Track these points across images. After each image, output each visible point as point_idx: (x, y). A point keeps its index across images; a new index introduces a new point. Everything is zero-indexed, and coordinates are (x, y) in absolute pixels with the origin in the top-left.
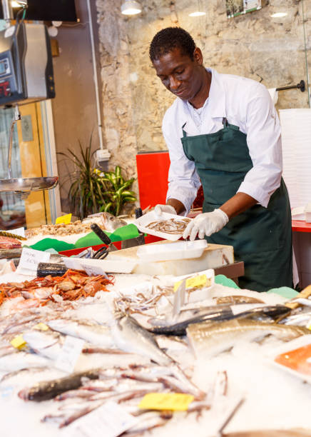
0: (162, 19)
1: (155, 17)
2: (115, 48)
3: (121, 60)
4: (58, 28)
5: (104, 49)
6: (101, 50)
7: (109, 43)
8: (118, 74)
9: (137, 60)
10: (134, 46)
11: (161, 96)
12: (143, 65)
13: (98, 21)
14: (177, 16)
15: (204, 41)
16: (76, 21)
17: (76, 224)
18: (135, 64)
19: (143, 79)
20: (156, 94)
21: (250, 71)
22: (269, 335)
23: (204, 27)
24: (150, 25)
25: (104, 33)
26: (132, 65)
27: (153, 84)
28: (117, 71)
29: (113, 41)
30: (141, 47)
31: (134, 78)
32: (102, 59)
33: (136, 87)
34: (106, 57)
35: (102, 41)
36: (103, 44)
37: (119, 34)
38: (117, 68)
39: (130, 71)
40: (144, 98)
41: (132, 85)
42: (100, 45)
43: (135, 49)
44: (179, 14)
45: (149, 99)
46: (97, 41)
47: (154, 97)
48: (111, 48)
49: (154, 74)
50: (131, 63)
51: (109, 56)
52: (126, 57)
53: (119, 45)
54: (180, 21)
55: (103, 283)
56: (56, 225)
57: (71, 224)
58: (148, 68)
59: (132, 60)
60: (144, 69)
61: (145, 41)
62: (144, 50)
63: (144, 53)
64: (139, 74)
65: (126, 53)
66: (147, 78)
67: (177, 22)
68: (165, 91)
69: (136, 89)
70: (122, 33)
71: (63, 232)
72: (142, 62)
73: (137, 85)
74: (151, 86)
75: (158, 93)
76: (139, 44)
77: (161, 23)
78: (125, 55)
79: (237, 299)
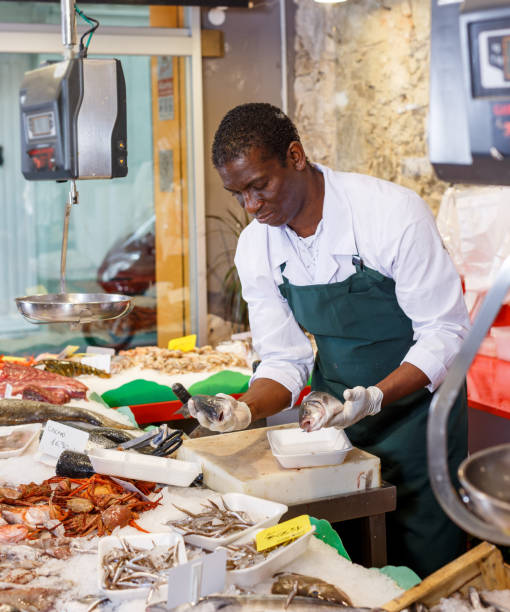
0: (389, 9)
1: (378, 5)
2: (317, 47)
3: (325, 69)
5: (302, 45)
6: (297, 47)
7: (309, 38)
8: (319, 91)
9: (348, 71)
10: (345, 48)
11: (379, 136)
12: (356, 82)
14: (411, 6)
16: (247, 6)
17: (201, 353)
18: (344, 77)
19: (355, 105)
20: (372, 132)
24: (369, 17)
25: (304, 20)
26: (340, 79)
27: (370, 115)
28: (318, 85)
29: (316, 36)
30: (356, 51)
31: (341, 100)
32: (298, 62)
33: (343, 116)
34: (304, 60)
35: (300, 32)
36: (300, 38)
37: (325, 25)
38: (318, 80)
39: (338, 89)
40: (355, 137)
41: (337, 113)
42: (297, 39)
43: (345, 53)
44: (414, 4)
45: (362, 140)
46: (292, 31)
47: (370, 137)
48: (313, 45)
49: (371, 98)
50: (338, 75)
51: (309, 59)
52: (333, 64)
53: (323, 43)
54: (414, 15)
55: (135, 509)
56: (168, 353)
57: (194, 351)
58: (364, 88)
59: (340, 70)
60: (357, 88)
61: (361, 42)
62: (359, 57)
63: (359, 61)
64: (349, 97)
65: (333, 57)
66: (361, 103)
67: (410, 16)
68: (386, 129)
69: (343, 120)
70: (329, 23)
71: (174, 368)
72: (355, 76)
73: (344, 113)
74: (366, 118)
75: (376, 131)
76: (353, 45)
77: (387, 15)
78: (330, 60)
79: (305, 585)
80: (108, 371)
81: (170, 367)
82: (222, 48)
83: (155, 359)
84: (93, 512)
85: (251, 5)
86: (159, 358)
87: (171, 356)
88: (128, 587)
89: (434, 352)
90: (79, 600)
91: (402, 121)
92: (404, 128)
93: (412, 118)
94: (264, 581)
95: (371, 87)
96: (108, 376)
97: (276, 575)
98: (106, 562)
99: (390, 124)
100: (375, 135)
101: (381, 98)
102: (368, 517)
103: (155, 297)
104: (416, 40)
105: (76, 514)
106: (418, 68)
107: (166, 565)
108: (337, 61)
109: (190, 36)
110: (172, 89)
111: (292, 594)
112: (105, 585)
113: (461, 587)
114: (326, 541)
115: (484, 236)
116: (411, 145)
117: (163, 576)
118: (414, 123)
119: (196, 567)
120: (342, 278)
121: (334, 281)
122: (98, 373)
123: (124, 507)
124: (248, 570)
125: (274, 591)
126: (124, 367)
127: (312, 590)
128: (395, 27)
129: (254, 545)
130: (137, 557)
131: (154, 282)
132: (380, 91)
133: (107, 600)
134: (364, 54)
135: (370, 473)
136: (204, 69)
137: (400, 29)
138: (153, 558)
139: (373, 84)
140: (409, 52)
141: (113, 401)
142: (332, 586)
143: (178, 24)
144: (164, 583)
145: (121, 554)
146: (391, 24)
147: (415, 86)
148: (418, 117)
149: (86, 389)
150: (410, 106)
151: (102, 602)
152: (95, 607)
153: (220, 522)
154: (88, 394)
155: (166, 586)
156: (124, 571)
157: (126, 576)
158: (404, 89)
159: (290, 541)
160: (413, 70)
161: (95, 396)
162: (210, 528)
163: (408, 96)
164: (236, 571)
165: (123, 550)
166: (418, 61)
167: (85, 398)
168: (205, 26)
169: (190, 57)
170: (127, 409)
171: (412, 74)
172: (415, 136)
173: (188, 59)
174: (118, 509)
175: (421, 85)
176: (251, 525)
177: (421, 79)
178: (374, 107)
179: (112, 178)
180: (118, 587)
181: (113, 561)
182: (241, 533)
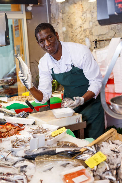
0: (76, 3)
1: (73, 2)
2: (57, 15)
3: (59, 21)
4: (32, 6)
5: (53, 15)
6: (51, 16)
7: (55, 13)
8: (58, 27)
9: (66, 21)
10: (64, 15)
12: (68, 24)
13: (51, 3)
15: (93, 14)
18: (65, 23)
19: (68, 30)
20: (73, 37)
21: (110, 29)
22: (69, 163)
23: (92, 8)
24: (71, 6)
25: (53, 8)
26: (64, 23)
27: (72, 32)
28: (58, 26)
29: (56, 12)
30: (67, 16)
31: (64, 29)
32: (52, 20)
33: (65, 33)
34: (53, 19)
35: (52, 12)
36: (52, 13)
37: (59, 9)
38: (58, 24)
39: (63, 26)
40: (68, 39)
41: (63, 33)
42: (51, 14)
44: (83, 1)
45: (70, 39)
46: (50, 12)
47: (72, 38)
48: (55, 15)
49: (72, 28)
50: (63, 22)
51: (55, 19)
52: (61, 20)
53: (59, 14)
54: (83, 4)
55: (18, 130)
56: (22, 96)
57: (29, 96)
58: (70, 25)
59: (63, 21)
60: (68, 26)
61: (69, 13)
62: (68, 17)
63: (69, 18)
64: (66, 28)
65: (61, 18)
66: (70, 29)
67: (82, 5)
68: (76, 36)
69: (65, 34)
70: (60, 9)
71: (24, 100)
72: (67, 22)
73: (65, 32)
74: (71, 33)
75: (74, 37)
76: (67, 14)
77: (75, 5)
78: (61, 19)
79: (66, 143)
80: (7, 102)
81: (23, 100)
82: (31, 17)
83: (19, 98)
84: (7, 132)
85: (39, 4)
86: (20, 98)
87: (23, 97)
88: (18, 147)
89: (95, 87)
90: (6, 152)
91: (81, 33)
92: (81, 35)
93: (83, 32)
94: (55, 143)
95: (72, 25)
96: (7, 103)
97: (57, 142)
98: (12, 142)
99: (77, 34)
100: (73, 38)
101: (75, 28)
102: (79, 130)
103: (17, 86)
104: (83, 11)
105: (3, 132)
106: (84, 18)
107: (28, 142)
108: (62, 19)
109: (23, 13)
110: (18, 28)
111: (62, 145)
112: (12, 147)
113: (107, 140)
114: (69, 134)
115: (104, 61)
116: (83, 39)
117: (28, 144)
118: (84, 33)
119: (37, 140)
120: (69, 70)
121: (67, 71)
122: (4, 102)
123: (15, 130)
124: (50, 140)
125: (58, 145)
126: (11, 101)
127: (67, 144)
128: (78, 8)
129: (51, 135)
130: (20, 141)
131: (17, 81)
132: (74, 26)
133: (13, 151)
134: (70, 16)
135: (79, 119)
136: (27, 22)
137: (79, 9)
138: (25, 140)
139: (73, 24)
140: (82, 14)
141: (9, 108)
142: (73, 143)
143: (19, 10)
144: (28, 145)
145: (16, 140)
146: (76, 7)
147: (84, 24)
148: (85, 32)
149: (1, 105)
150: (83, 29)
151: (12, 152)
152: (10, 153)
153: (42, 131)
154: (2, 107)
155: (29, 146)
156: (17, 144)
157: (18, 145)
158: (81, 24)
159: (61, 133)
160: (83, 19)
161: (4, 107)
162: (39, 132)
163: (82, 26)
164: (47, 141)
165: (16, 139)
166: (84, 17)
167: (1, 108)
168: (27, 11)
169: (23, 19)
170: (13, 109)
171: (83, 20)
172: (84, 37)
173: (22, 20)
174: (14, 130)
175: (85, 23)
176: (49, 131)
177: (85, 21)
178: (73, 30)
179: (6, 45)
180: (16, 147)
181: (14, 142)
182: (47, 133)
